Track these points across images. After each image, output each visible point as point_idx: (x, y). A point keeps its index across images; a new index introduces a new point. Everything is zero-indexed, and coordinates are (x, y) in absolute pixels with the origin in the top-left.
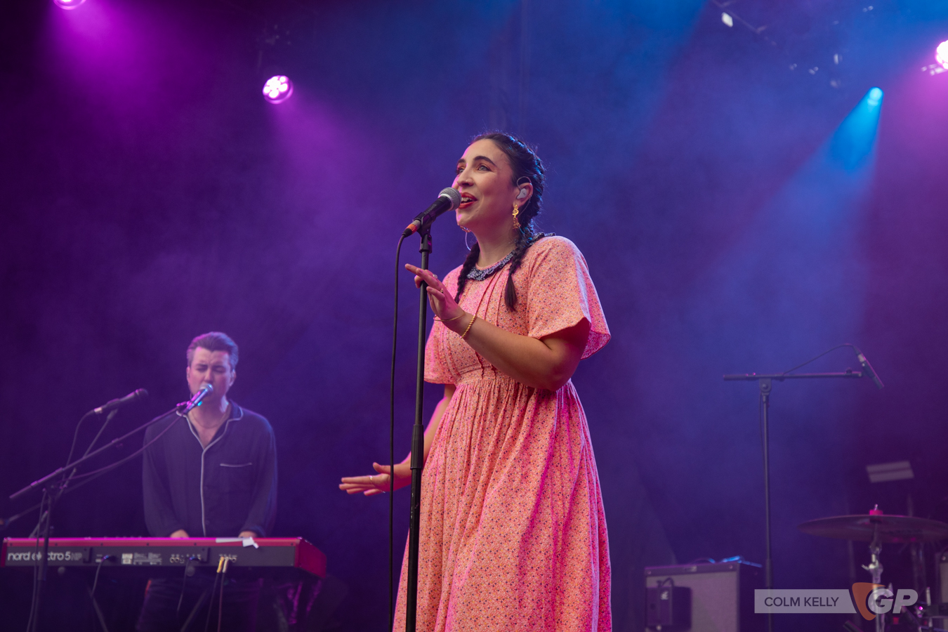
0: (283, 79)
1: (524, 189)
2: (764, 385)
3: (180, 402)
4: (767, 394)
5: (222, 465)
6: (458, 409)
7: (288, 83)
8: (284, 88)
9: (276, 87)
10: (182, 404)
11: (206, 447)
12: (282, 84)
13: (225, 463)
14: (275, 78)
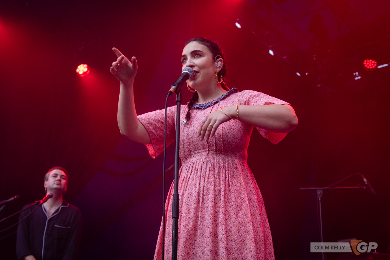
0: (86, 66)
1: (219, 62)
2: (319, 193)
3: (37, 201)
4: (321, 197)
5: (56, 226)
6: (191, 172)
7: (87, 67)
8: (86, 70)
9: (82, 69)
10: (38, 201)
11: (49, 217)
12: (85, 68)
13: (57, 225)
14: (81, 65)
